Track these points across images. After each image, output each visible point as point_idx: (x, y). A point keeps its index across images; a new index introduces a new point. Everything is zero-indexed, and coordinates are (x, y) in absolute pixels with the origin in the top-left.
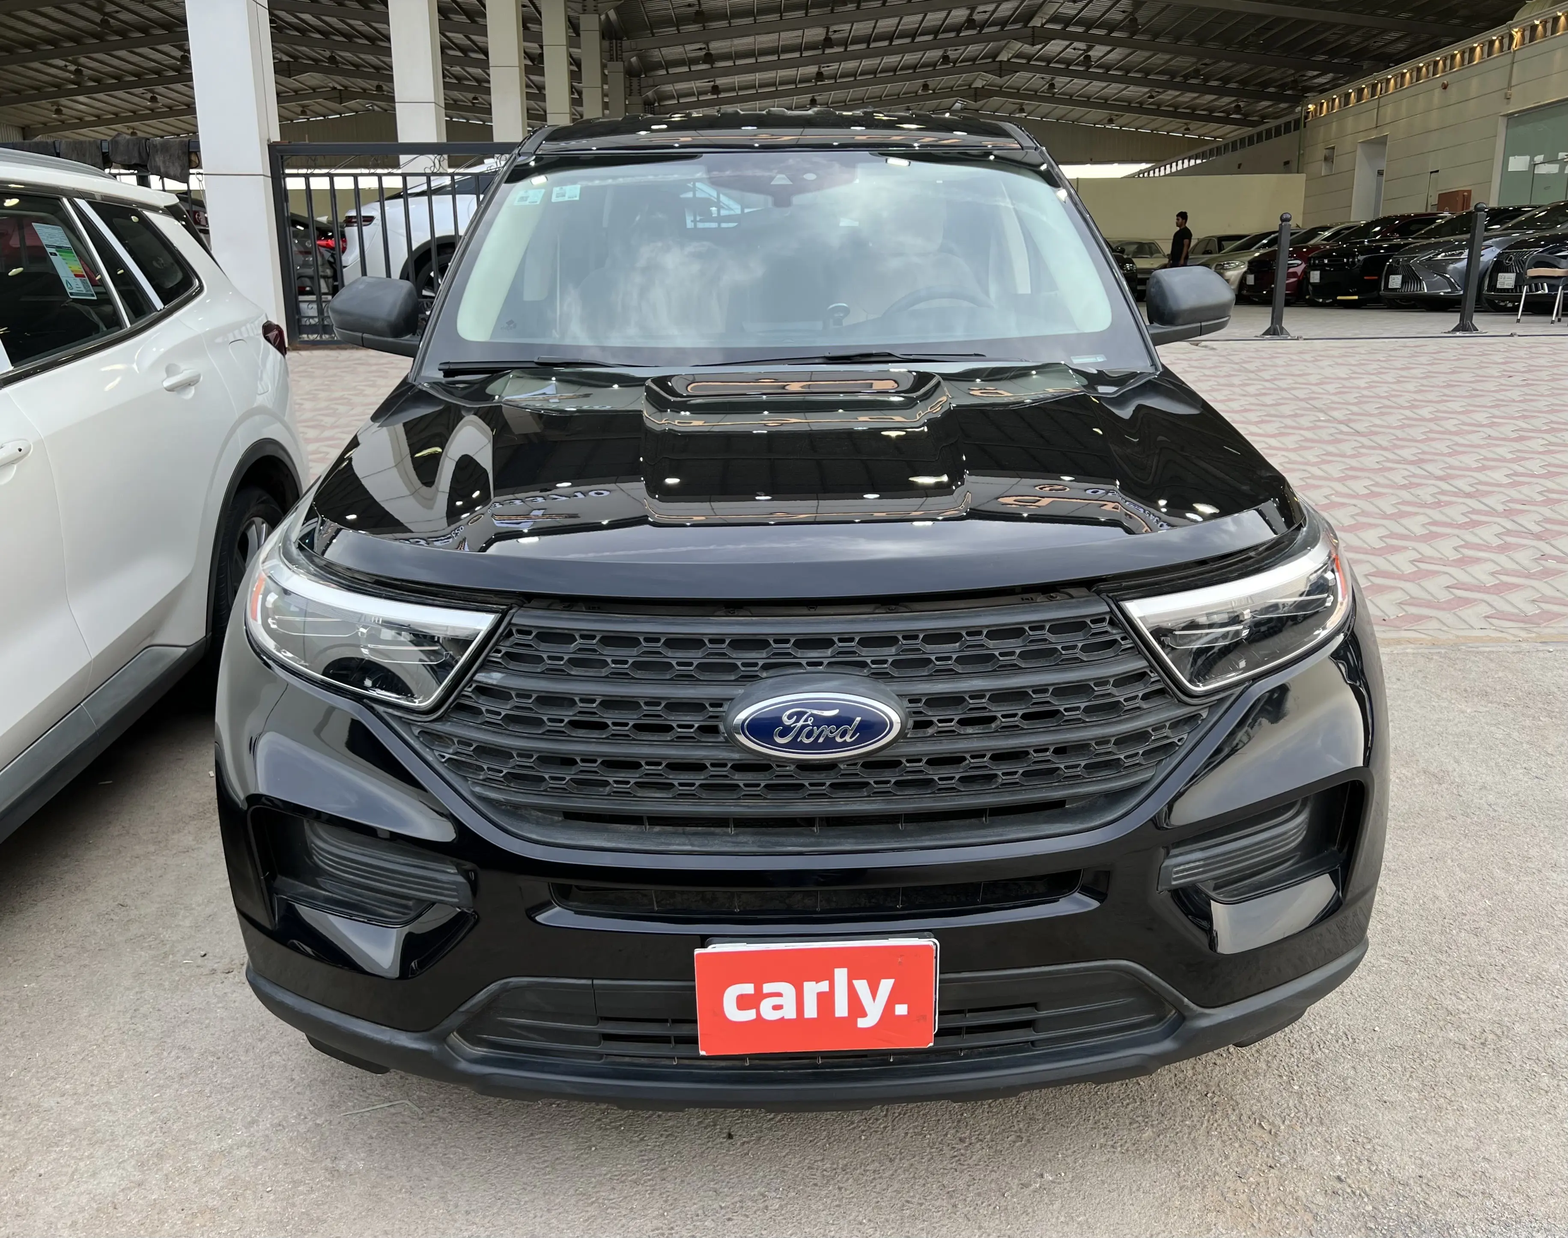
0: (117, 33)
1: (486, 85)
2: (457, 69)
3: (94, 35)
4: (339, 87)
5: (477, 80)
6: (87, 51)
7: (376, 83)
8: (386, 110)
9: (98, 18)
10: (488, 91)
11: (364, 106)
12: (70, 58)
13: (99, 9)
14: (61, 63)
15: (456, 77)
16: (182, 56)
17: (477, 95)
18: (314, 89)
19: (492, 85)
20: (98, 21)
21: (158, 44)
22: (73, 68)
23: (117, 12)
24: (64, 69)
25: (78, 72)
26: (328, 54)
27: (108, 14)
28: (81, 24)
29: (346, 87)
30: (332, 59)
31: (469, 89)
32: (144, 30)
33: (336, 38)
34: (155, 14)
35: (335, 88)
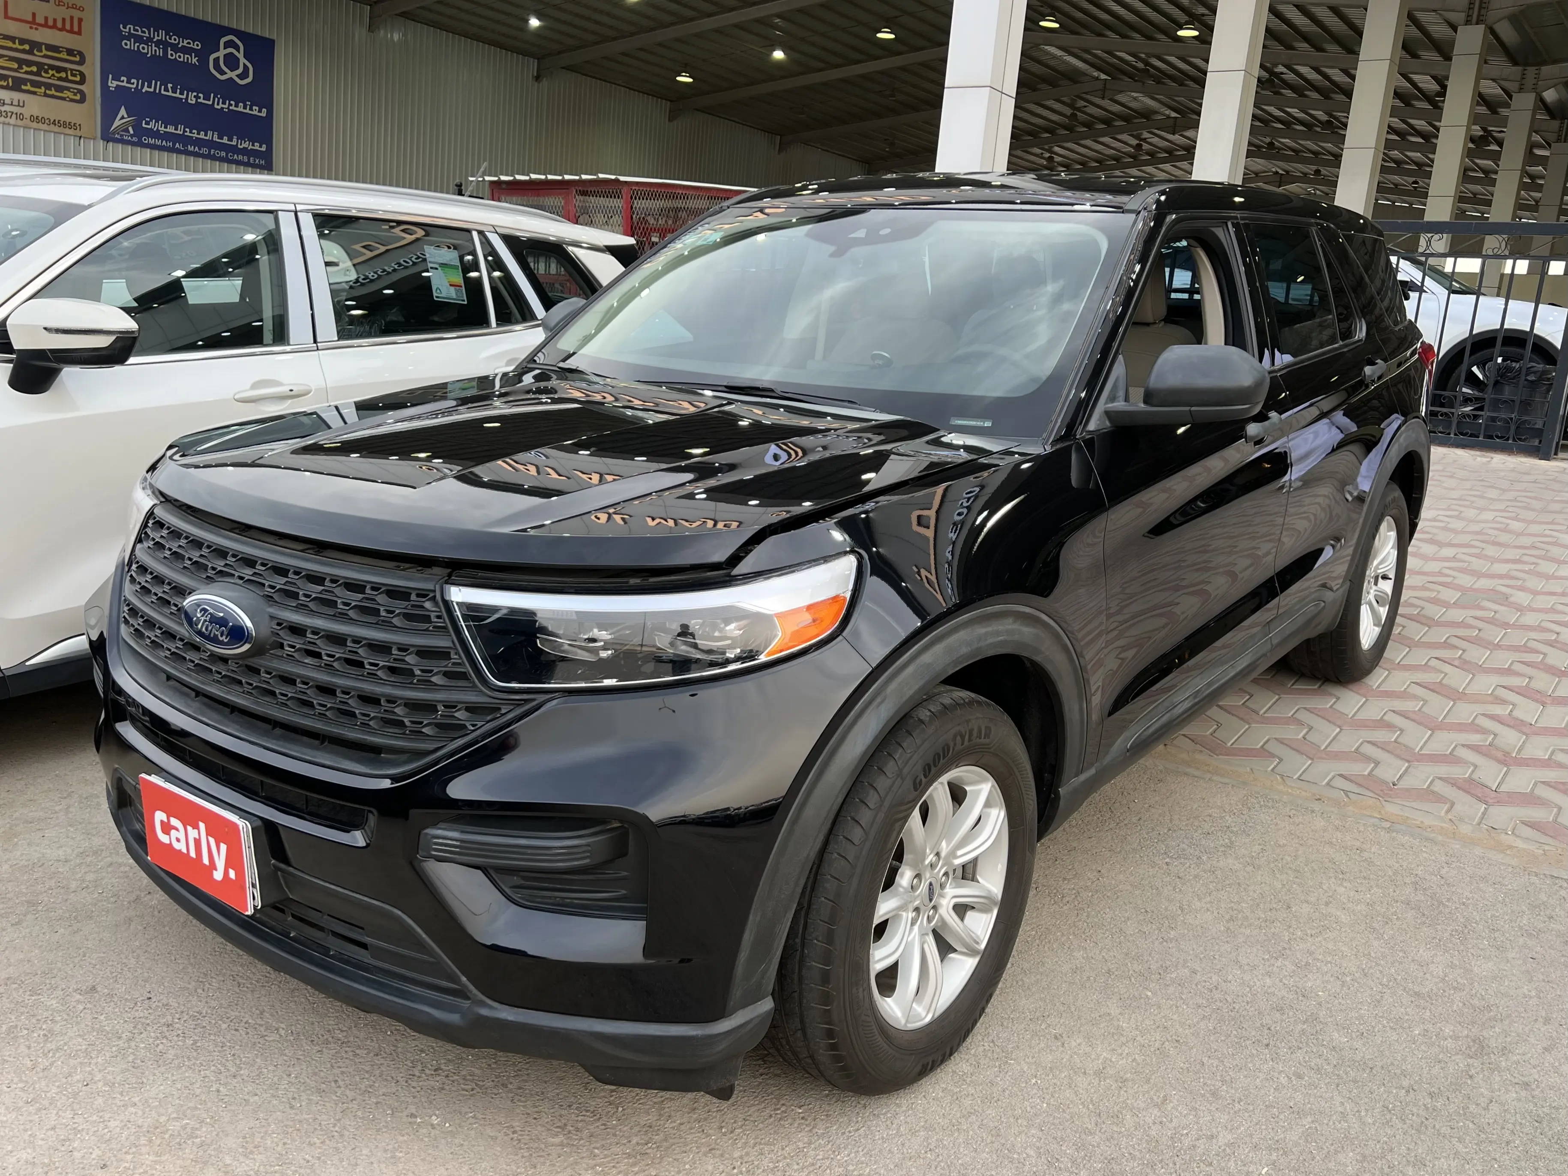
0: (1084, 125)
1: (1428, 169)
2: (1395, 153)
3: (1065, 127)
4: (1281, 172)
5: (1416, 164)
6: (1059, 143)
7: (1314, 168)
8: (1327, 194)
9: (1068, 111)
10: (1429, 175)
11: (1306, 190)
12: (1046, 147)
13: (1071, 106)
14: (1038, 151)
15: (1395, 161)
16: (1137, 144)
17: (1418, 180)
18: (1256, 174)
19: (1435, 170)
20: (1069, 114)
21: (1118, 134)
22: (1047, 155)
23: (1085, 107)
24: (1040, 156)
25: (1050, 159)
26: (1268, 140)
27: (1079, 109)
28: (1055, 117)
29: (1287, 172)
30: (1271, 145)
31: (1409, 173)
32: (1107, 122)
33: (1275, 125)
34: (1116, 108)
35: (1277, 173)
